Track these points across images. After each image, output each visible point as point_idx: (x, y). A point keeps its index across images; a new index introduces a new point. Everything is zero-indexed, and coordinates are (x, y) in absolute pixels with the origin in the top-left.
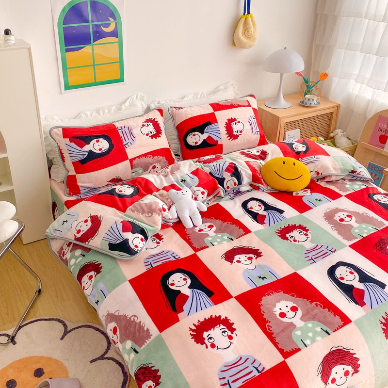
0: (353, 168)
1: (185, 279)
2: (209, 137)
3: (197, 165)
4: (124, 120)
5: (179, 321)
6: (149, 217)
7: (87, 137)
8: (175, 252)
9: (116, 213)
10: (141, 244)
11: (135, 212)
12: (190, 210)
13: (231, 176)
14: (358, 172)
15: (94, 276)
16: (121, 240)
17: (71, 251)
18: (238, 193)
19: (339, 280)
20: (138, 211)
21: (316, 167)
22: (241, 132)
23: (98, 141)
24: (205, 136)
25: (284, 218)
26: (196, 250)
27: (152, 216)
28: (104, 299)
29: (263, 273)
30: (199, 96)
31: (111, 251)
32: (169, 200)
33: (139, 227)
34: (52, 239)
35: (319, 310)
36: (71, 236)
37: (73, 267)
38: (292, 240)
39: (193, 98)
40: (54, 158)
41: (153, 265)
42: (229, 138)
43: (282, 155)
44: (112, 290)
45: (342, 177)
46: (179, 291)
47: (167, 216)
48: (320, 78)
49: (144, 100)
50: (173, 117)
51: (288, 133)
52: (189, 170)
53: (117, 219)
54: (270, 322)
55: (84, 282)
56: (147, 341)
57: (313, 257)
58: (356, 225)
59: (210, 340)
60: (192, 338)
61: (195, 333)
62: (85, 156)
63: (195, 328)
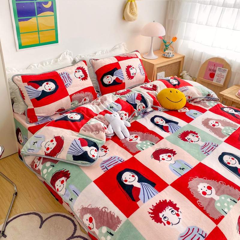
0: (209, 92)
1: (133, 176)
2: (117, 78)
3: (117, 96)
4: (62, 68)
5: (139, 208)
6: (97, 134)
7: (39, 81)
8: (119, 157)
9: (73, 133)
10: (96, 154)
11: (87, 131)
12: (121, 127)
13: (141, 102)
14: (211, 95)
15: (65, 180)
16: (82, 153)
17: (42, 164)
18: (145, 113)
19: (227, 164)
20: (88, 131)
21: (188, 93)
22: (135, 74)
23: (47, 84)
24: (114, 78)
25: (180, 127)
27: (99, 133)
28: (77, 198)
29: (181, 165)
30: (105, 52)
31: (75, 161)
32: (106, 121)
33: (92, 141)
34: (25, 156)
35: (224, 187)
36: (42, 153)
37: (46, 175)
38: (190, 141)
39: (101, 53)
40: (14, 97)
41: (108, 168)
42: (128, 78)
43: (166, 87)
44: (82, 190)
45: (202, 99)
47: (107, 132)
48: (173, 40)
49: (71, 55)
50: (93, 66)
51: (158, 74)
52: (113, 100)
53: (75, 137)
54: (199, 199)
55: (57, 185)
56: (118, 225)
57: (207, 151)
58: (222, 128)
59: (165, 219)
60: (152, 219)
61: (153, 215)
62: (40, 94)
63: (153, 212)
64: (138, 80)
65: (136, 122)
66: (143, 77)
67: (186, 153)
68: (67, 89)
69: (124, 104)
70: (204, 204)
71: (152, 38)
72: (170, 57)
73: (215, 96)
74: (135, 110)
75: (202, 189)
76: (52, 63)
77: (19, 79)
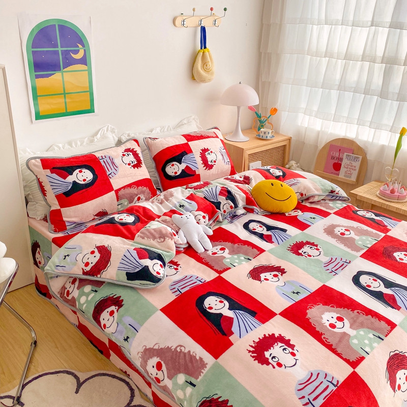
0: (332, 188)
1: (221, 302)
2: (187, 166)
3: (189, 191)
5: (232, 344)
6: (161, 242)
7: (68, 167)
8: (198, 276)
9: (124, 242)
10: (162, 271)
11: (145, 238)
12: (198, 234)
13: (227, 199)
14: (336, 192)
15: (115, 311)
16: (141, 268)
17: (78, 288)
18: (234, 217)
19: (367, 287)
20: (148, 238)
21: (299, 188)
22: (215, 162)
23: (81, 172)
24: (183, 166)
25: (290, 236)
26: (220, 272)
27: (164, 240)
28: (135, 334)
29: (294, 288)
30: (166, 130)
31: (130, 282)
32: (174, 225)
33: (155, 252)
34: (51, 278)
35: (363, 318)
36: (77, 271)
37: (85, 306)
38: (307, 256)
39: (160, 131)
41: (181, 291)
42: (205, 167)
43: (264, 179)
44: (144, 323)
45: (323, 197)
46: (221, 315)
47: (177, 240)
48: (271, 113)
49: (114, 132)
50: (149, 147)
51: (251, 164)
52: (183, 196)
53: (128, 247)
54: (324, 334)
55: (104, 319)
56: (202, 371)
57: (333, 270)
58: (357, 238)
59: (274, 359)
60: (254, 360)
61: (255, 355)
62: (70, 187)
63: (254, 350)
64: (219, 171)
65: (220, 228)
66: (228, 167)
67: (301, 271)
68: (111, 180)
69: (201, 201)
70: (332, 341)
71: (239, 108)
72: (268, 138)
73: (343, 193)
74: (217, 211)
75: (328, 321)
76: (85, 144)
77: (37, 163)
